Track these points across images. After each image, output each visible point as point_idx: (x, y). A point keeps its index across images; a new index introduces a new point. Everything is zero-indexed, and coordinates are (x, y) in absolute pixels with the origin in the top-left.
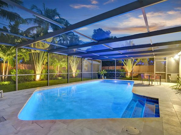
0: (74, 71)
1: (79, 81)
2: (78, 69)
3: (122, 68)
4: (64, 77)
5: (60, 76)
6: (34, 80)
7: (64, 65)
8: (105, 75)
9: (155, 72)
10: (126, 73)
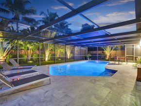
0: (69, 55)
1: (72, 61)
2: (71, 53)
3: (103, 52)
4: (62, 59)
5: (59, 58)
6: (45, 60)
7: (62, 51)
8: (90, 57)
9: (126, 55)
10: (106, 56)
